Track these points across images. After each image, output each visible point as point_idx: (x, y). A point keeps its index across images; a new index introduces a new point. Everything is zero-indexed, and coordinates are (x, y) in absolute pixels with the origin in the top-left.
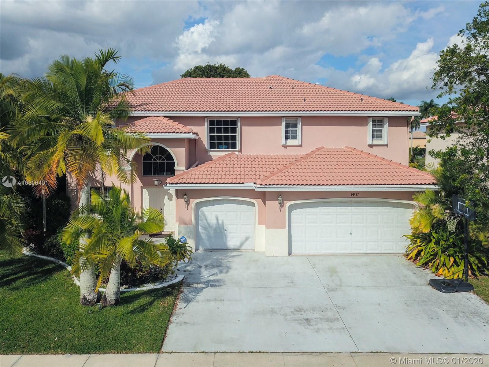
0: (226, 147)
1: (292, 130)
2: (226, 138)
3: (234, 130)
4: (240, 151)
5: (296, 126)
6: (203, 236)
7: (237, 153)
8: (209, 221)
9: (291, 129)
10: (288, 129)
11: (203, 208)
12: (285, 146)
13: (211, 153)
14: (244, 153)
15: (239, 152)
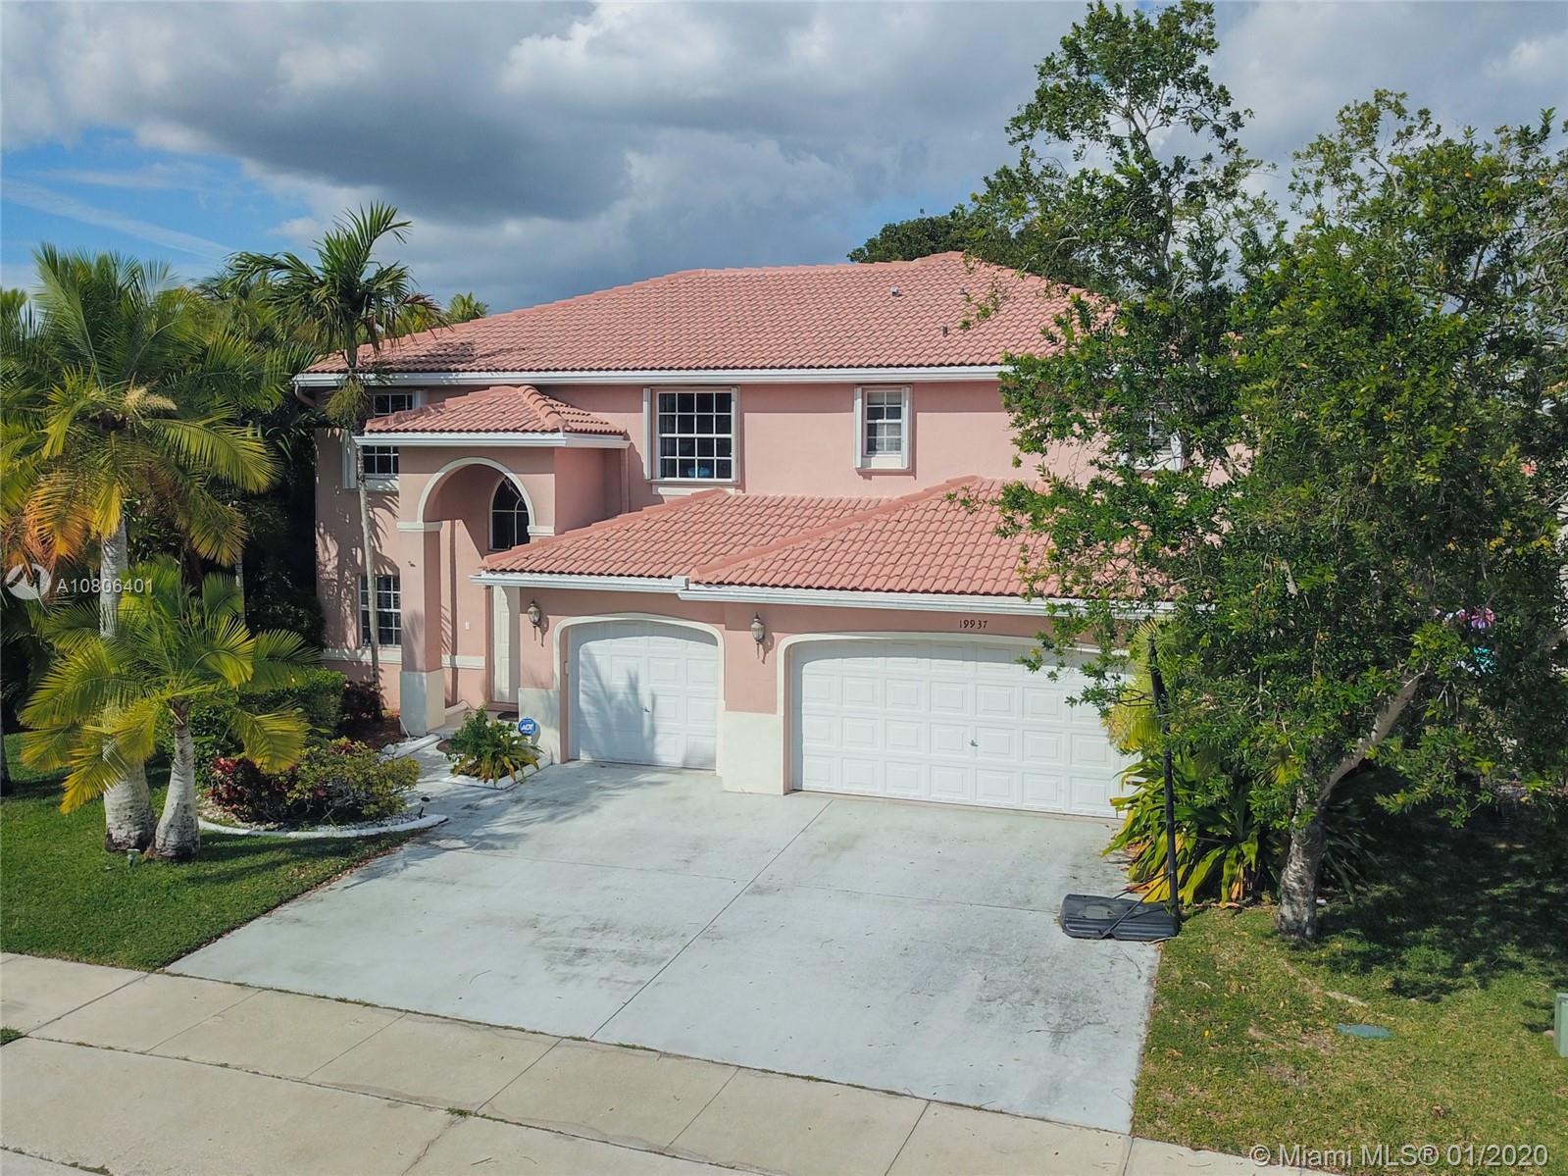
0: (707, 472)
1: (888, 424)
2: (706, 446)
3: (724, 425)
4: (741, 485)
5: (896, 413)
6: (592, 722)
7: (731, 491)
8: (604, 682)
9: (885, 421)
10: (878, 421)
11: (589, 644)
12: (866, 473)
13: (661, 491)
14: (753, 490)
15: (737, 487)
